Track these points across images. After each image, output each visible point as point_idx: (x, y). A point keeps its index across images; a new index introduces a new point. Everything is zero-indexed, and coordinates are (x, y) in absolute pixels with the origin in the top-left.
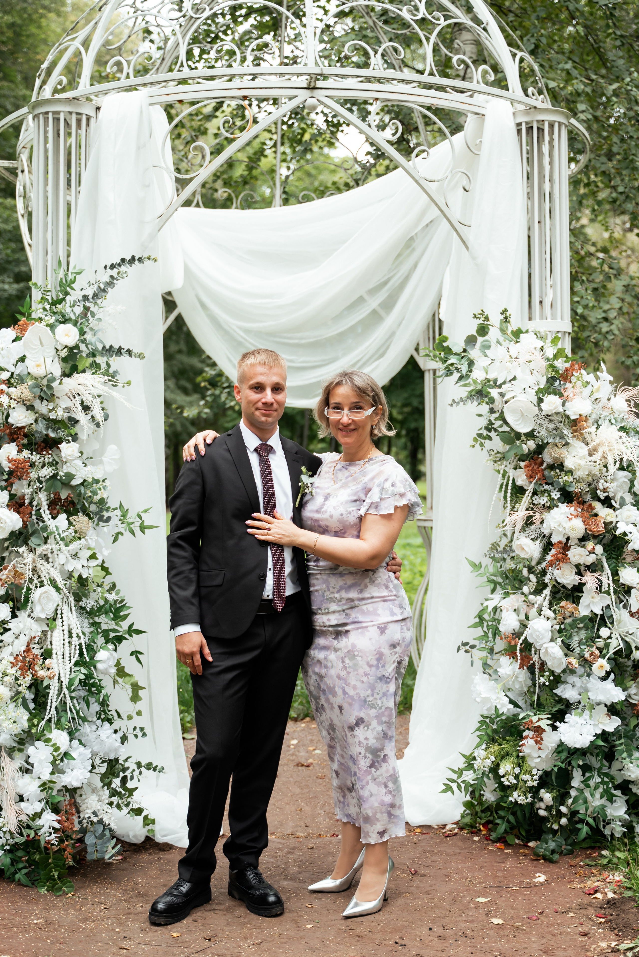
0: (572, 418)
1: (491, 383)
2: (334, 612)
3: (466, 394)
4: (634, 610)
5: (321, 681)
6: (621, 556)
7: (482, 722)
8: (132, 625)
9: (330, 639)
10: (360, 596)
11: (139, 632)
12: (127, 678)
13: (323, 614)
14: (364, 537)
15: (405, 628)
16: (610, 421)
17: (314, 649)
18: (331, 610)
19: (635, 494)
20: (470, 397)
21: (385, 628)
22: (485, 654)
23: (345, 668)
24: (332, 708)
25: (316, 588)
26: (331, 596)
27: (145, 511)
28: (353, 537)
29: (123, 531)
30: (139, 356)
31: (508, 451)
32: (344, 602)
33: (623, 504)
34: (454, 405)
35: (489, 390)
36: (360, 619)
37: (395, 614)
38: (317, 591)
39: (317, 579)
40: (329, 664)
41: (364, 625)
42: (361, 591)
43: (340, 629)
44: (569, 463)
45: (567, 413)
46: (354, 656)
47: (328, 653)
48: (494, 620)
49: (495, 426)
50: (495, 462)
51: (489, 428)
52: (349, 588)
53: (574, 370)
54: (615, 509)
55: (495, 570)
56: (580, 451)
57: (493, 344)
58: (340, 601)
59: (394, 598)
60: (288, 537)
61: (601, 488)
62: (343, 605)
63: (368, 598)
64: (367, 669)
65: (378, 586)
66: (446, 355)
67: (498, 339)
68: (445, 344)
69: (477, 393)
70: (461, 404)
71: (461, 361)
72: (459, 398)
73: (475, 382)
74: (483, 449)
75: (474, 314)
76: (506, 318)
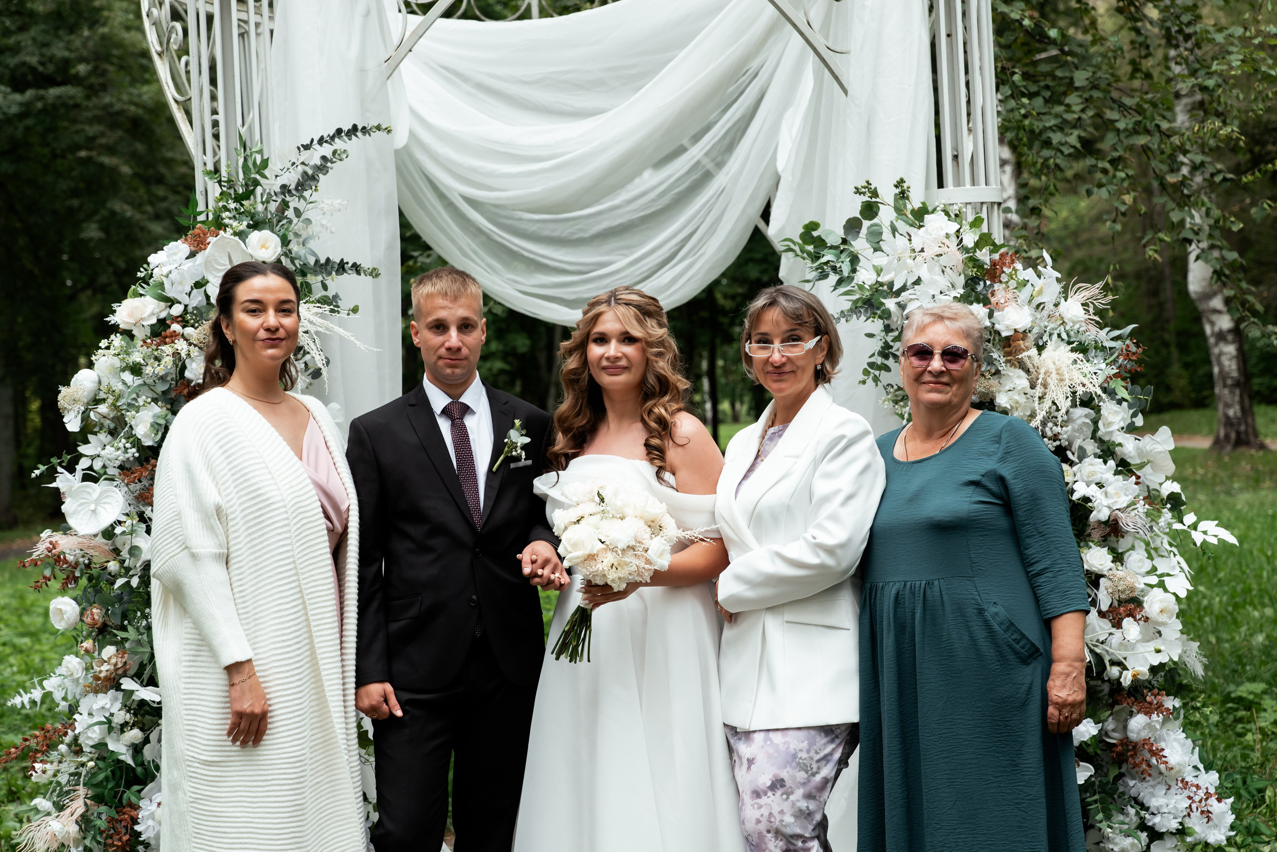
0: (1004, 334)
1: (885, 288)
3: (847, 306)
4: (1104, 607)
6: (1084, 532)
16: (1059, 336)
19: (1101, 441)
20: (855, 309)
30: (371, 274)
33: (1082, 455)
35: (882, 300)
44: (1002, 400)
45: (997, 327)
49: (893, 350)
50: (896, 402)
51: (884, 354)
53: (1004, 264)
54: (1072, 464)
56: (1018, 382)
57: (885, 230)
61: (1049, 434)
66: (816, 250)
67: (892, 222)
68: (815, 234)
69: (865, 304)
70: (843, 320)
71: (838, 257)
72: (839, 311)
73: (861, 287)
74: (877, 385)
75: (856, 188)
76: (903, 192)
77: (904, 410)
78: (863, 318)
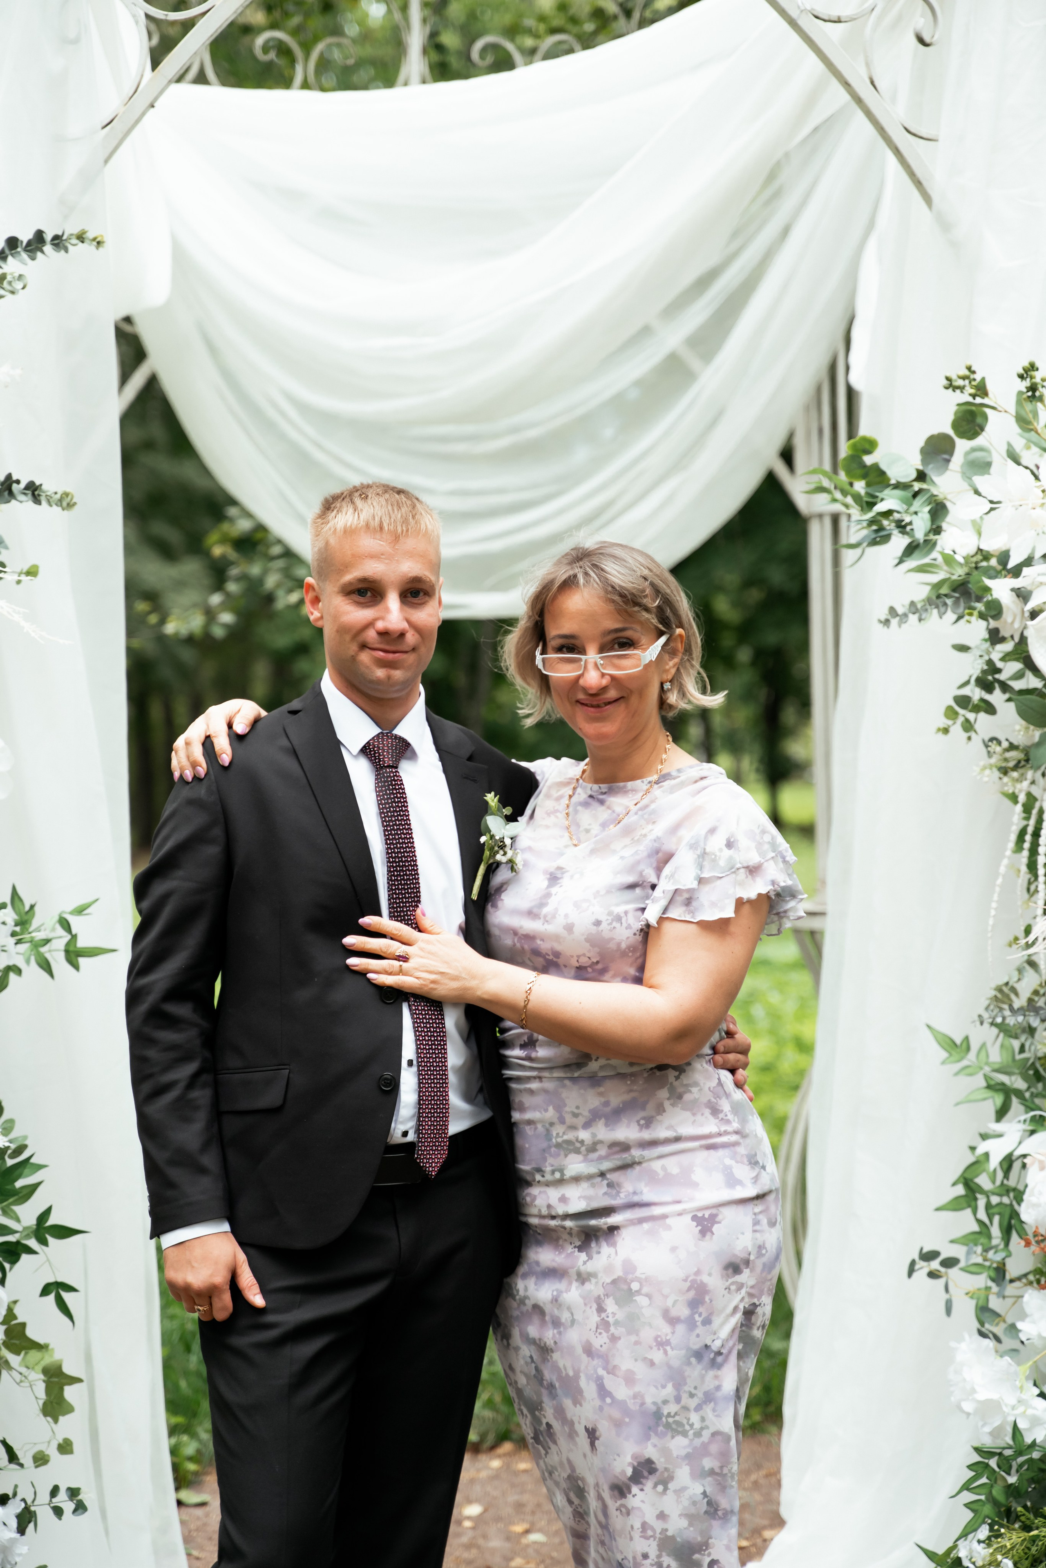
1: (993, 562)
2: (577, 1179)
3: (921, 593)
5: (545, 1360)
7: (978, 1468)
8: (47, 1212)
9: (570, 1249)
10: (647, 1135)
11: (64, 1232)
12: (34, 1355)
13: (548, 1184)
14: (654, 981)
15: (764, 1221)
17: (525, 1276)
18: (569, 1173)
20: (936, 599)
21: (713, 1219)
22: (982, 1281)
23: (605, 1325)
24: (572, 1434)
25: (528, 1116)
26: (570, 1136)
27: (80, 911)
28: (625, 980)
29: (21, 963)
30: (59, 502)
31: (1038, 745)
32: (603, 1151)
34: (894, 622)
35: (988, 582)
36: (648, 1195)
37: (739, 1182)
38: (530, 1122)
39: (531, 1092)
40: (565, 1316)
41: (657, 1211)
42: (648, 1123)
43: (593, 1222)
46: (631, 1293)
47: (561, 1285)
48: (1005, 1190)
49: (1002, 677)
50: (1005, 771)
51: (985, 684)
52: (614, 1116)
55: (1006, 1058)
57: (999, 459)
58: (593, 1148)
59: (734, 1138)
60: (455, 978)
62: (601, 1159)
63: (667, 1141)
64: (665, 1329)
65: (693, 1107)
66: (870, 490)
67: (1009, 444)
68: (868, 460)
69: (954, 590)
70: (913, 618)
71: (910, 505)
72: (907, 603)
73: (949, 560)
74: (969, 738)
75: (948, 379)
76: (1033, 388)
77: (1018, 786)
78: (951, 616)
